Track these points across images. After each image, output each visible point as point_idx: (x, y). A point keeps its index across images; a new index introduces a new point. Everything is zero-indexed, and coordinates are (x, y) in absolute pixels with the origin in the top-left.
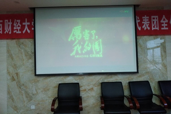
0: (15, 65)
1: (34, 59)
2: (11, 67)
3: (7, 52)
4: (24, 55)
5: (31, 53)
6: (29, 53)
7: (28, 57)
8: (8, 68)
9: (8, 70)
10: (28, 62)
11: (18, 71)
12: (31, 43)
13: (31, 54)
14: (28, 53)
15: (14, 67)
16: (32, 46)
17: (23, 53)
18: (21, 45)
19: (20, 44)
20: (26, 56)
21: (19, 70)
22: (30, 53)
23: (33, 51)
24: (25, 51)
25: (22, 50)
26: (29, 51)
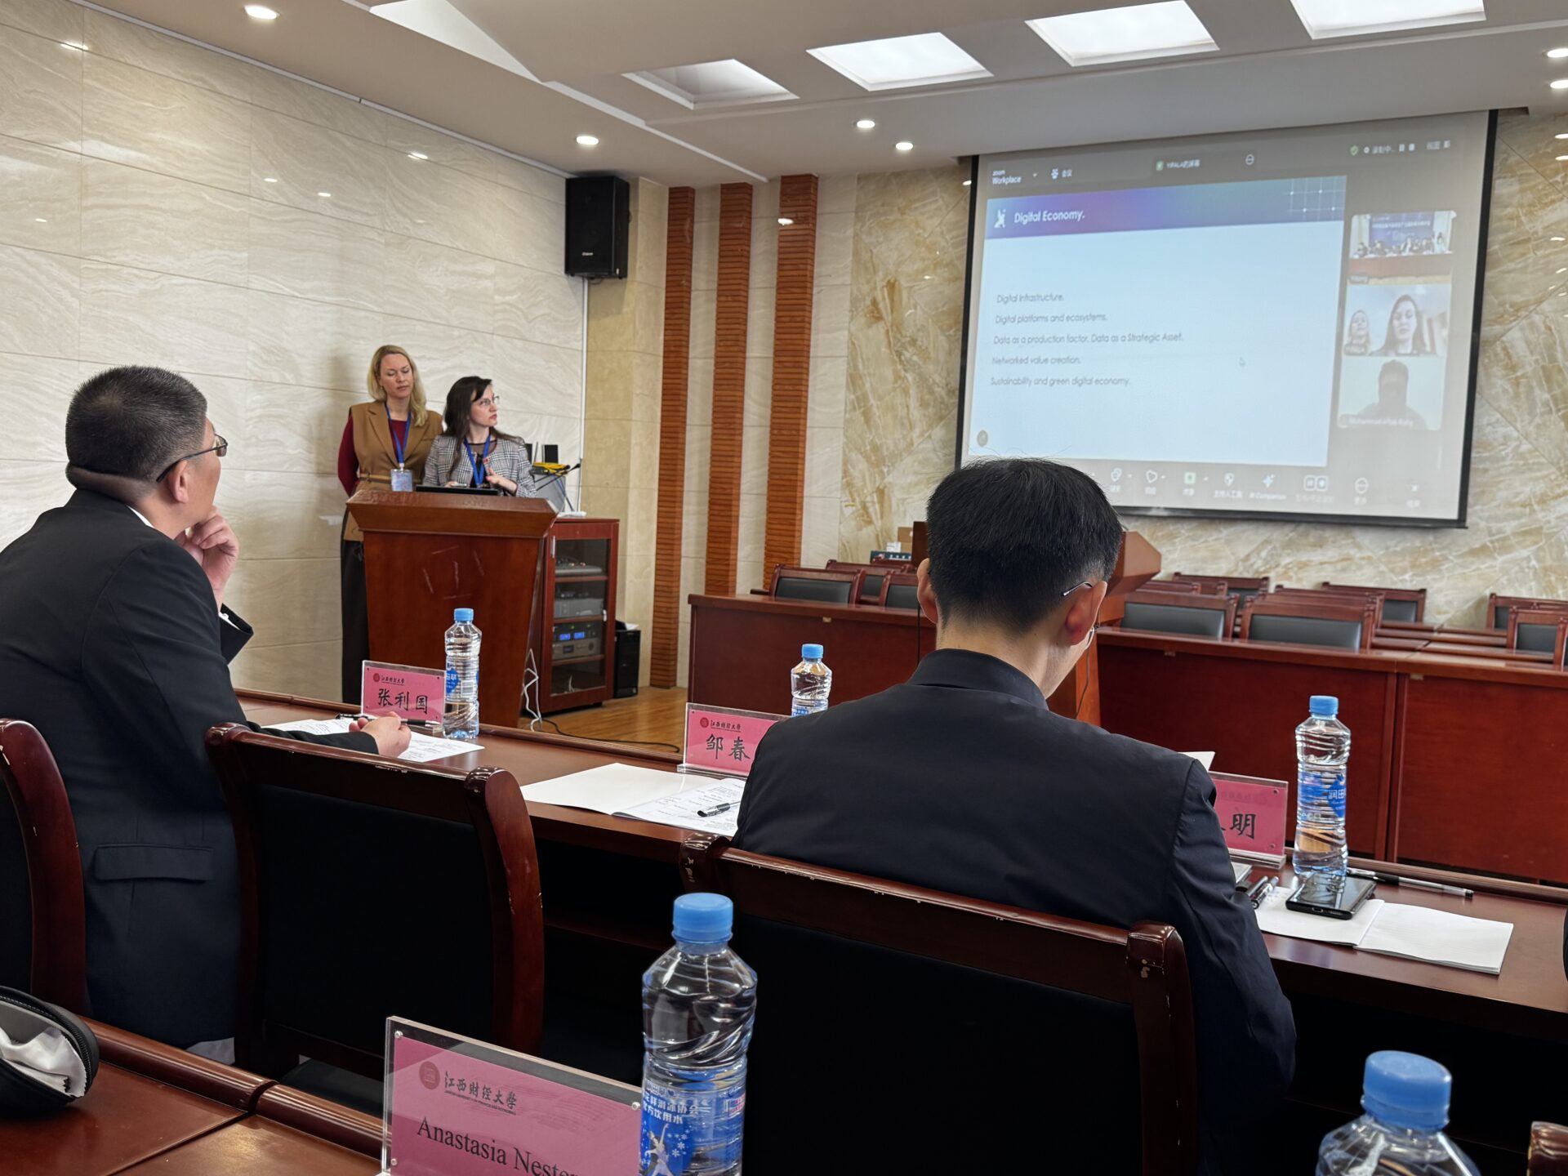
0: (876, 449)
1: (955, 423)
2: (860, 457)
3: (847, 387)
4: (913, 403)
5: (943, 393)
6: (937, 389)
7: (931, 409)
8: (846, 461)
9: (845, 473)
10: (930, 437)
11: (886, 480)
12: (948, 337)
13: (946, 400)
14: (931, 392)
15: (873, 458)
16: (950, 353)
17: (913, 392)
18: (906, 349)
19: (903, 346)
20: (924, 404)
21: (889, 472)
22: (940, 391)
23: (956, 384)
24: (922, 379)
25: (910, 377)
26: (937, 379)
